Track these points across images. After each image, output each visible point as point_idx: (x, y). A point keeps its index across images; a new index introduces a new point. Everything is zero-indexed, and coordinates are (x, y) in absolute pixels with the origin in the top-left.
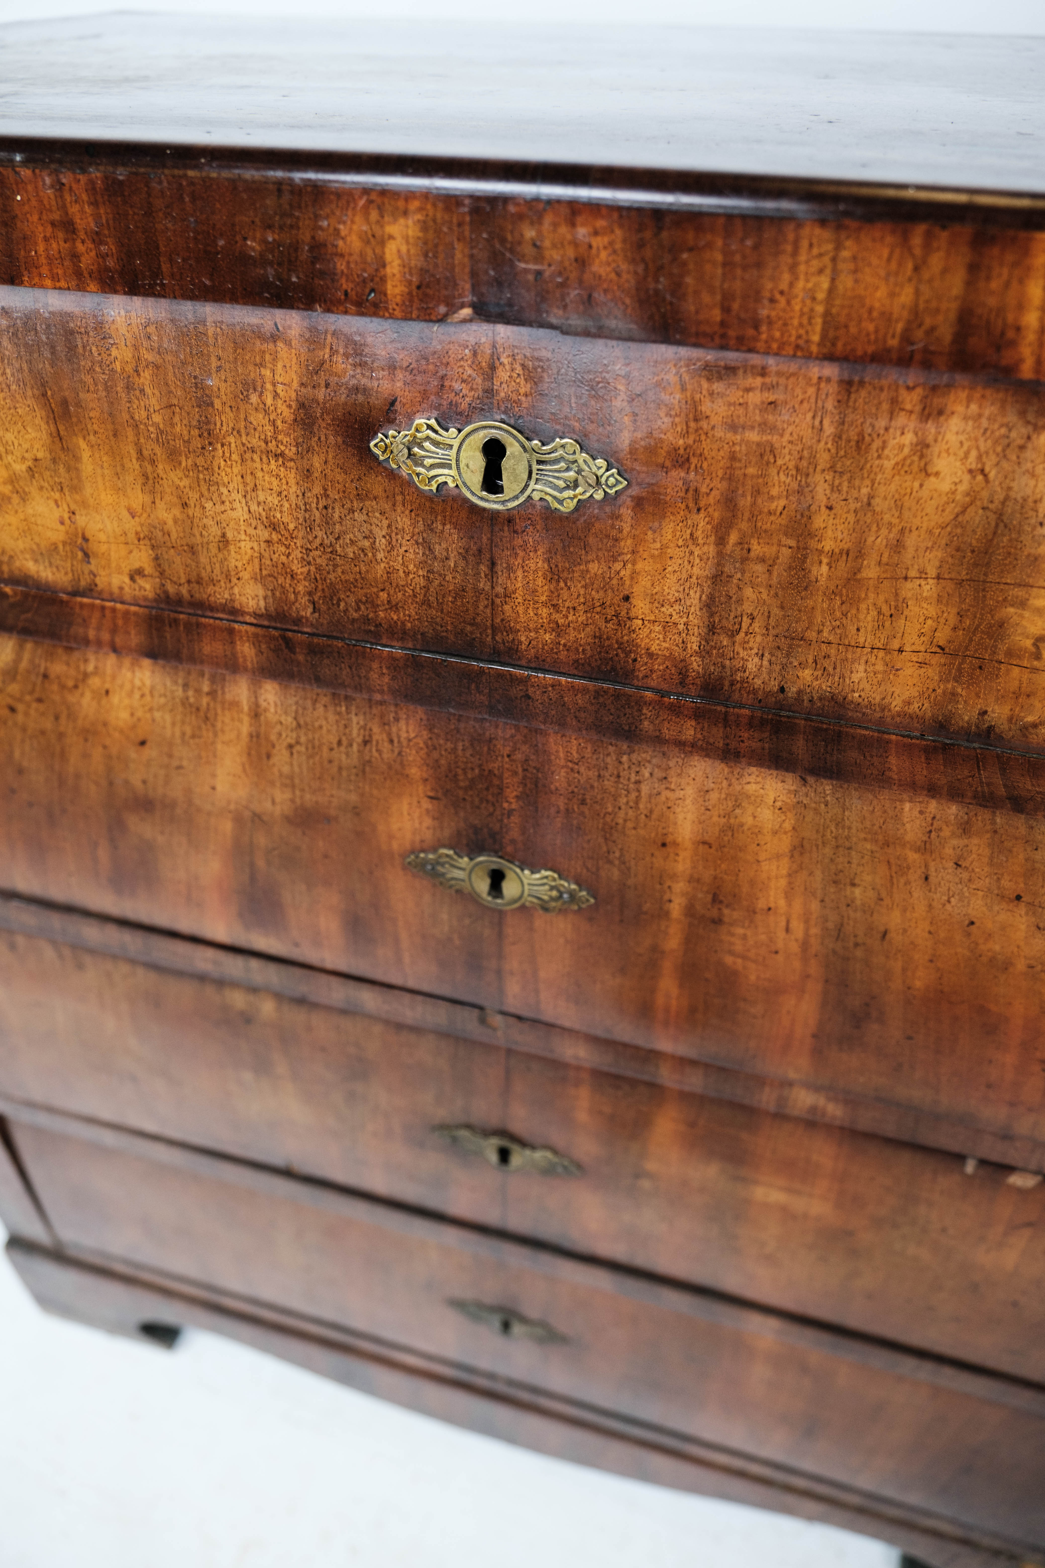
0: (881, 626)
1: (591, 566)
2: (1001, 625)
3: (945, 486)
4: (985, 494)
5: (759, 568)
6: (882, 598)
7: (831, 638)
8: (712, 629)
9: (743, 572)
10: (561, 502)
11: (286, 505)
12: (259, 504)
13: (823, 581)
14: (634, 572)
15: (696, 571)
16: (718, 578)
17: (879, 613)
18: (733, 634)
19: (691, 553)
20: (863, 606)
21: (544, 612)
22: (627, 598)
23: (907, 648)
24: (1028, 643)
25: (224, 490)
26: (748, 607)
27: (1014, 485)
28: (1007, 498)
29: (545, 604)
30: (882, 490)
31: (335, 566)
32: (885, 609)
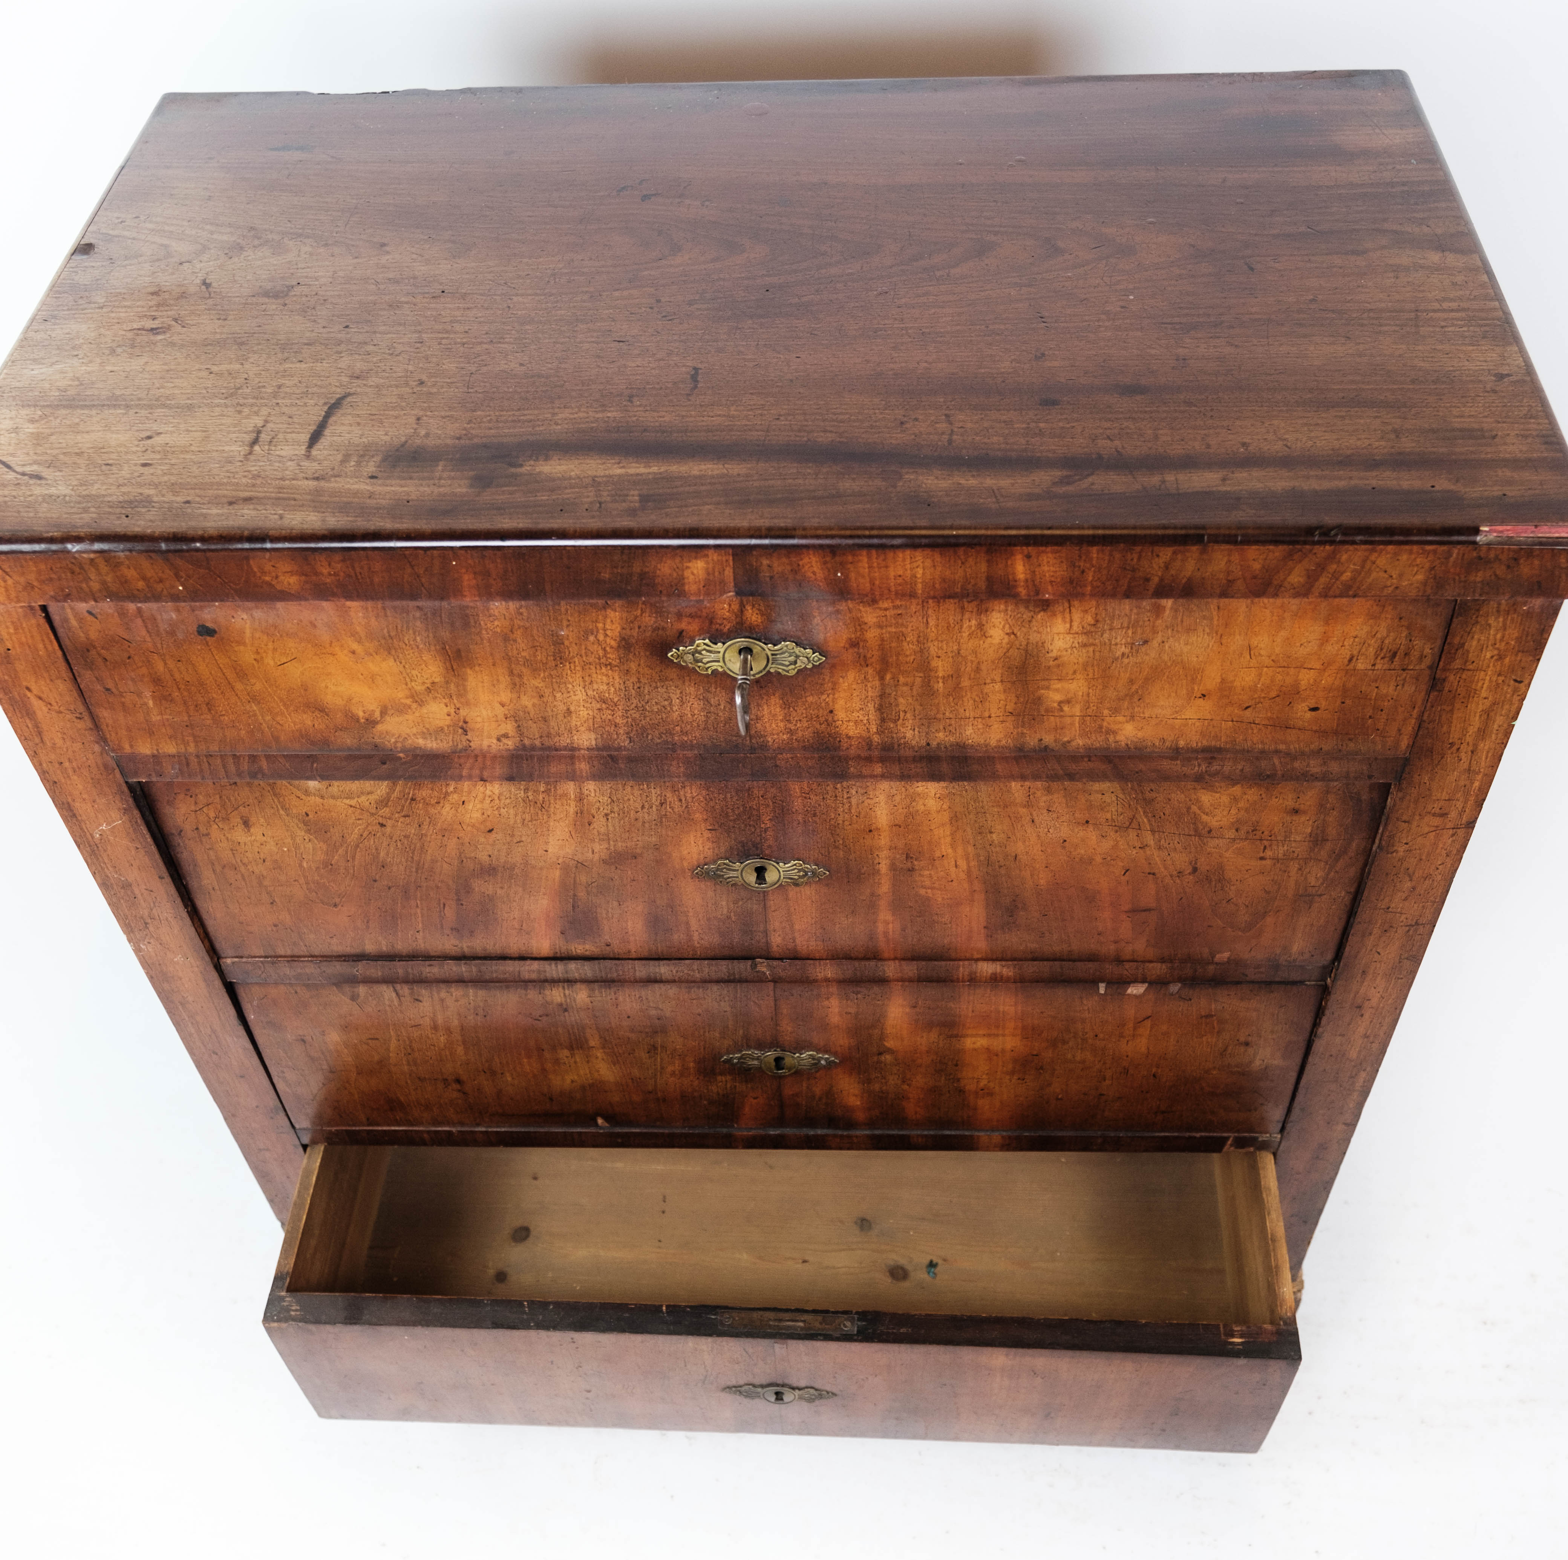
0: (976, 707)
1: (808, 699)
2: (1039, 698)
3: (996, 641)
4: (1017, 643)
5: (905, 689)
6: (975, 694)
7: (951, 716)
8: (883, 720)
9: (896, 691)
10: (788, 671)
11: (612, 689)
12: (594, 690)
13: (941, 690)
14: (834, 698)
15: (870, 694)
16: (882, 696)
17: (975, 701)
18: (895, 721)
19: (866, 686)
20: (965, 699)
21: (782, 725)
22: (831, 712)
23: (993, 715)
24: (1056, 705)
25: (570, 686)
26: (902, 707)
27: (1031, 637)
28: (1028, 643)
29: (782, 721)
30: (964, 646)
31: (645, 717)
32: (977, 699)
